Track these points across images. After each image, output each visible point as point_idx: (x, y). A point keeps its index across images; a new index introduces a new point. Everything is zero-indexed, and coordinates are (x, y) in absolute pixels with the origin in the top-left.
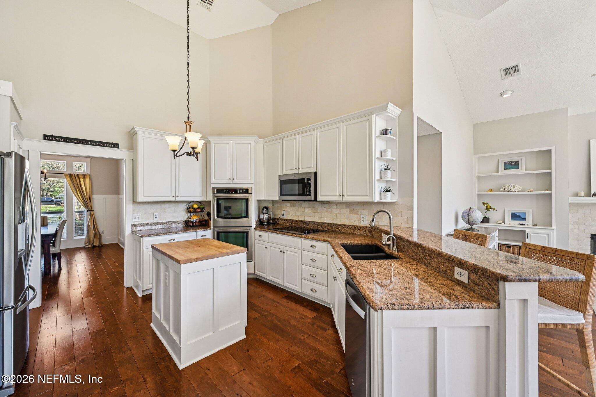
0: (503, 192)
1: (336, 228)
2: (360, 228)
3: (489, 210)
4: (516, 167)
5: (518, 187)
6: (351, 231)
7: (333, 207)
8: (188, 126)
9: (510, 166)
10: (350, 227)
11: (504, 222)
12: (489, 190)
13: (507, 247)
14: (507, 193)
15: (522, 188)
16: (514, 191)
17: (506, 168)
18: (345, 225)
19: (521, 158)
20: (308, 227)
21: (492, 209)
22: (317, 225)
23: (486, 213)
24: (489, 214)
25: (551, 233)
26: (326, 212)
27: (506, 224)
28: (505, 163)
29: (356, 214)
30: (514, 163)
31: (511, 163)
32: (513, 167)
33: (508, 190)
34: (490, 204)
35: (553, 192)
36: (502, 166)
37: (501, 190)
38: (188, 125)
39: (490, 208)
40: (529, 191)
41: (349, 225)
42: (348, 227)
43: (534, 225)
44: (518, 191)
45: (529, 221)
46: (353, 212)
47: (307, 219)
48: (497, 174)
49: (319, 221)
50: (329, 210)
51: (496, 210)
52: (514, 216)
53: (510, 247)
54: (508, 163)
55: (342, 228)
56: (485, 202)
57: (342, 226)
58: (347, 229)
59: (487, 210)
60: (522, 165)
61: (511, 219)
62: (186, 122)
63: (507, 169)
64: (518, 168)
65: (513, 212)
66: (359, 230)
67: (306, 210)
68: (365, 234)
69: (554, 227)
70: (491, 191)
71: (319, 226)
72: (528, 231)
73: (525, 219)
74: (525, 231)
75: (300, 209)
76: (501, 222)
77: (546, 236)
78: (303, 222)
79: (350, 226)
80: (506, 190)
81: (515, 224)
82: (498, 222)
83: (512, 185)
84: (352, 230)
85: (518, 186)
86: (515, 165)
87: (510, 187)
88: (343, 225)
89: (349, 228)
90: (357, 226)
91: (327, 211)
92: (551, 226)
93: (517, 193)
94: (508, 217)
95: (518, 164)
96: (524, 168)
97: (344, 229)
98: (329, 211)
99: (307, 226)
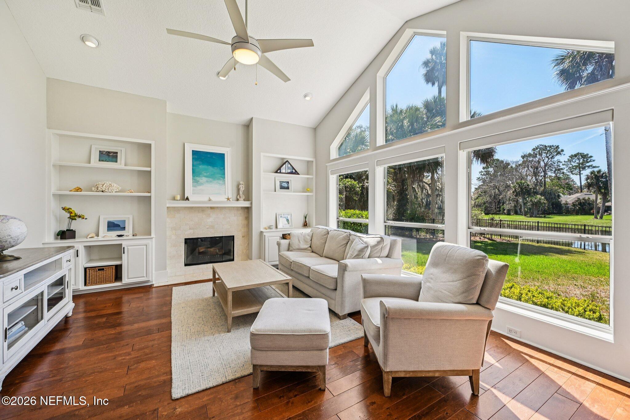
0: (96, 191)
3: (75, 219)
4: (114, 159)
5: (115, 187)
9: (107, 157)
11: (97, 235)
12: (74, 189)
13: (99, 270)
14: (101, 193)
15: (120, 188)
16: (109, 191)
17: (101, 159)
19: (120, 149)
21: (80, 217)
23: (70, 224)
24: (75, 225)
25: (149, 243)
27: (100, 238)
28: (100, 151)
30: (112, 154)
31: (108, 153)
32: (110, 159)
33: (101, 190)
34: (77, 210)
35: (153, 194)
36: (95, 156)
37: (93, 189)
39: (76, 215)
40: (129, 192)
43: (134, 235)
44: (115, 192)
45: (129, 231)
48: (88, 165)
51: (86, 219)
52: (112, 226)
53: (103, 269)
54: (104, 153)
56: (68, 207)
59: (72, 219)
60: (121, 157)
61: (107, 230)
63: (103, 161)
64: (117, 162)
65: (111, 220)
69: (153, 235)
70: (78, 189)
72: (125, 244)
73: (124, 228)
74: (121, 244)
76: (94, 235)
77: (145, 247)
80: (99, 189)
81: (111, 237)
82: (88, 235)
83: (108, 183)
85: (115, 185)
86: (113, 157)
87: (104, 186)
92: (150, 235)
93: (114, 194)
94: (103, 227)
95: (117, 156)
96: (123, 162)
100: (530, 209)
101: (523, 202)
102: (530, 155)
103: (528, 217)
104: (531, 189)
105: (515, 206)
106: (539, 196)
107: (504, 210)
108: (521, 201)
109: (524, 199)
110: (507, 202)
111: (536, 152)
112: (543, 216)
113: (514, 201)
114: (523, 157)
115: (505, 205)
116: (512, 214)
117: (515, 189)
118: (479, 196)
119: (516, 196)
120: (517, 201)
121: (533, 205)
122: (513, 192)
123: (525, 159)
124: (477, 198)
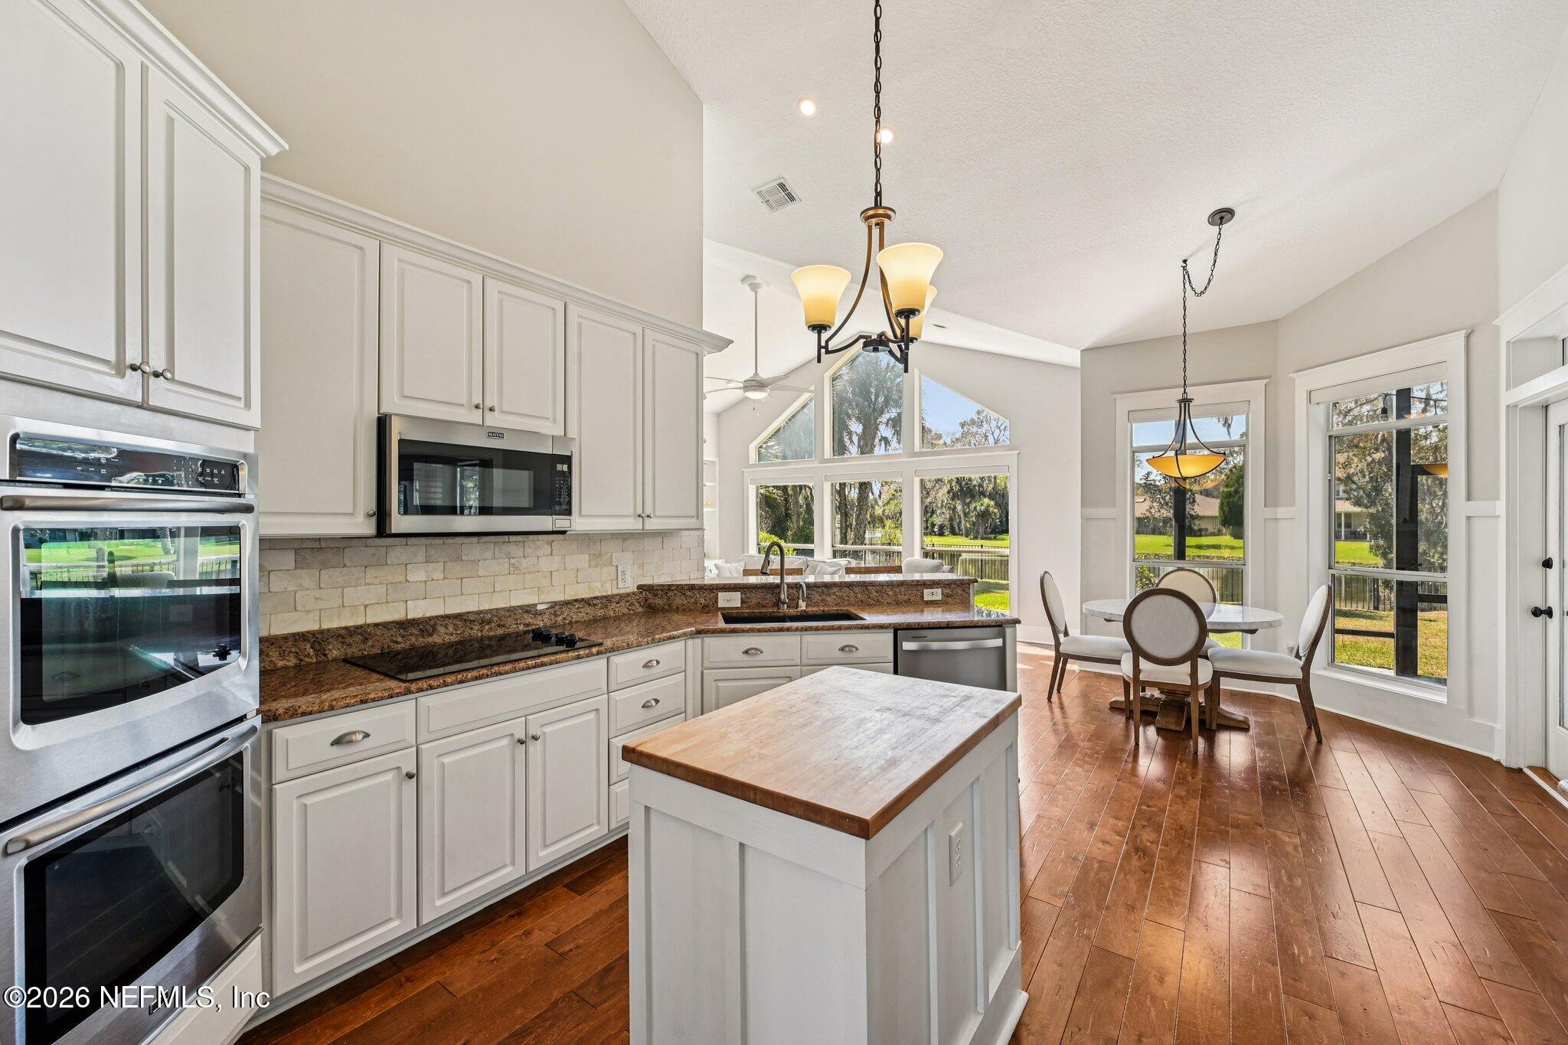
1: (556, 615)
2: (622, 598)
6: (600, 613)
7: (540, 553)
8: (876, 232)
10: (595, 602)
18: (583, 599)
20: (436, 639)
22: (483, 622)
26: (512, 570)
29: (605, 566)
38: (877, 224)
41: (594, 598)
42: (589, 605)
46: (598, 560)
47: (418, 610)
49: (485, 606)
50: (525, 563)
55: (574, 610)
57: (575, 603)
58: (588, 609)
62: (871, 212)
66: (618, 605)
67: (417, 575)
68: (632, 612)
71: (489, 622)
75: (371, 573)
78: (404, 625)
79: (597, 598)
84: (602, 608)
88: (576, 600)
89: (595, 605)
90: (613, 596)
91: (514, 569)
97: (581, 612)
98: (524, 565)
99: (431, 635)
100: (974, 524)
101: (964, 511)
102: (973, 422)
103: (971, 539)
104: (975, 486)
105: (951, 519)
106: (986, 501)
107: (933, 525)
108: (959, 508)
109: (964, 504)
110: (939, 511)
111: (982, 418)
112: (993, 536)
113: (949, 508)
114: (963, 425)
115: (935, 516)
116: (947, 533)
117: (951, 487)
118: (891, 499)
119: (953, 499)
120: (954, 509)
121: (978, 516)
122: (948, 492)
123: (965, 429)
124: (888, 503)
